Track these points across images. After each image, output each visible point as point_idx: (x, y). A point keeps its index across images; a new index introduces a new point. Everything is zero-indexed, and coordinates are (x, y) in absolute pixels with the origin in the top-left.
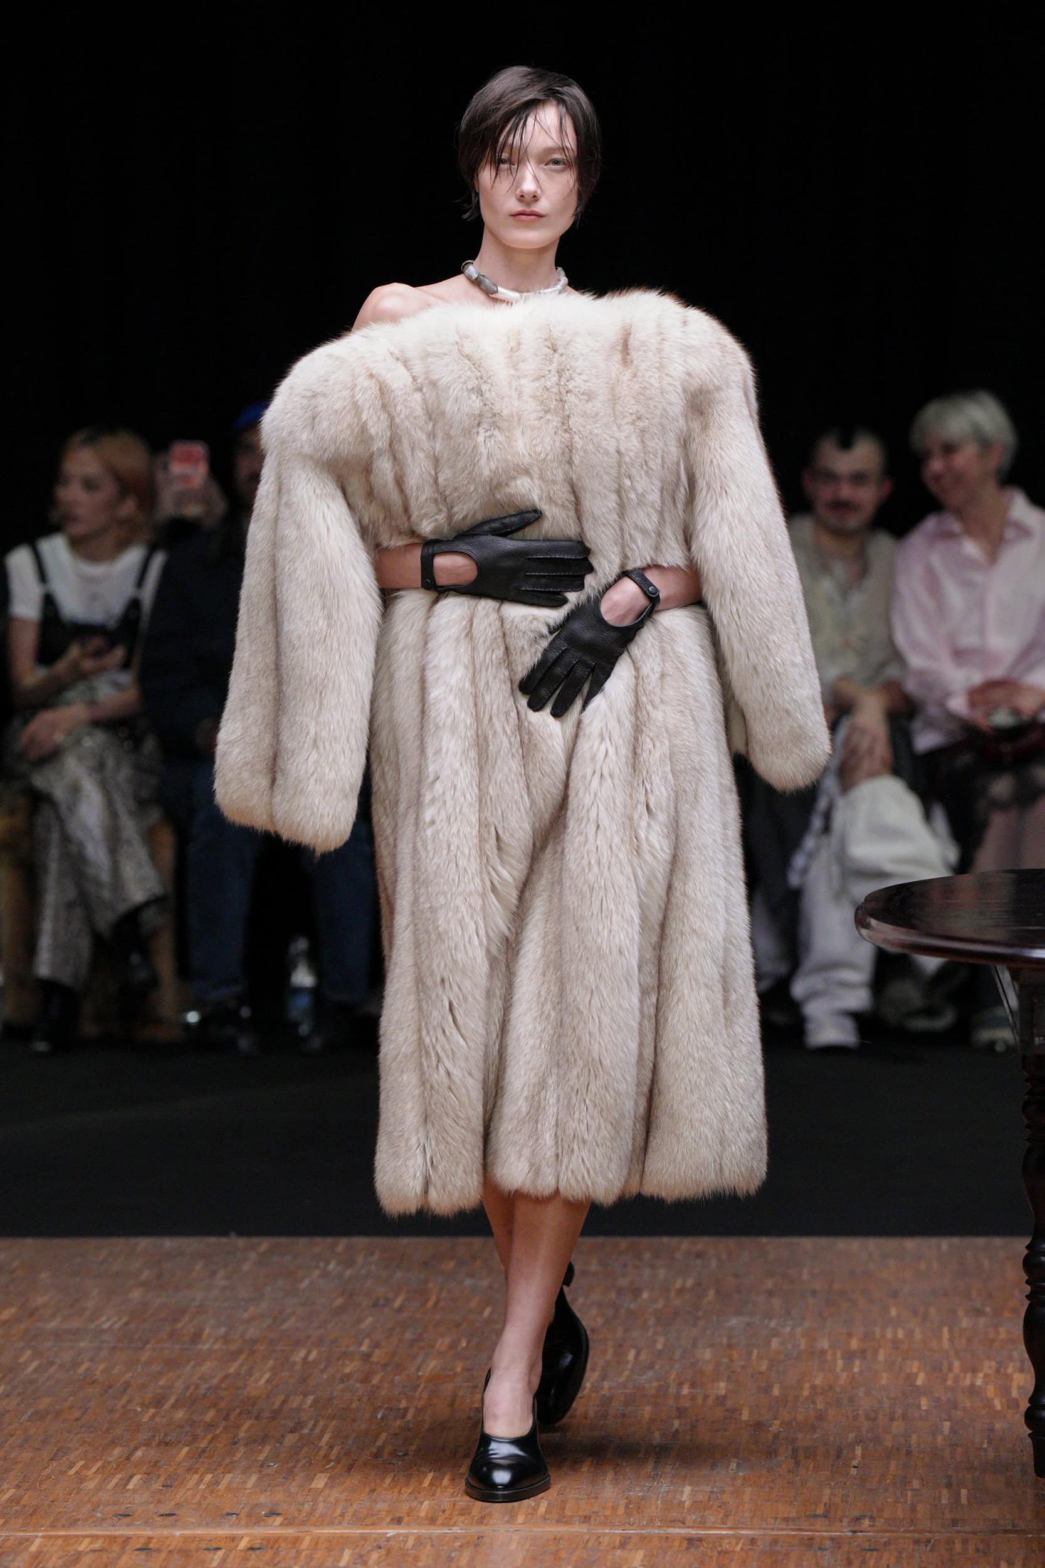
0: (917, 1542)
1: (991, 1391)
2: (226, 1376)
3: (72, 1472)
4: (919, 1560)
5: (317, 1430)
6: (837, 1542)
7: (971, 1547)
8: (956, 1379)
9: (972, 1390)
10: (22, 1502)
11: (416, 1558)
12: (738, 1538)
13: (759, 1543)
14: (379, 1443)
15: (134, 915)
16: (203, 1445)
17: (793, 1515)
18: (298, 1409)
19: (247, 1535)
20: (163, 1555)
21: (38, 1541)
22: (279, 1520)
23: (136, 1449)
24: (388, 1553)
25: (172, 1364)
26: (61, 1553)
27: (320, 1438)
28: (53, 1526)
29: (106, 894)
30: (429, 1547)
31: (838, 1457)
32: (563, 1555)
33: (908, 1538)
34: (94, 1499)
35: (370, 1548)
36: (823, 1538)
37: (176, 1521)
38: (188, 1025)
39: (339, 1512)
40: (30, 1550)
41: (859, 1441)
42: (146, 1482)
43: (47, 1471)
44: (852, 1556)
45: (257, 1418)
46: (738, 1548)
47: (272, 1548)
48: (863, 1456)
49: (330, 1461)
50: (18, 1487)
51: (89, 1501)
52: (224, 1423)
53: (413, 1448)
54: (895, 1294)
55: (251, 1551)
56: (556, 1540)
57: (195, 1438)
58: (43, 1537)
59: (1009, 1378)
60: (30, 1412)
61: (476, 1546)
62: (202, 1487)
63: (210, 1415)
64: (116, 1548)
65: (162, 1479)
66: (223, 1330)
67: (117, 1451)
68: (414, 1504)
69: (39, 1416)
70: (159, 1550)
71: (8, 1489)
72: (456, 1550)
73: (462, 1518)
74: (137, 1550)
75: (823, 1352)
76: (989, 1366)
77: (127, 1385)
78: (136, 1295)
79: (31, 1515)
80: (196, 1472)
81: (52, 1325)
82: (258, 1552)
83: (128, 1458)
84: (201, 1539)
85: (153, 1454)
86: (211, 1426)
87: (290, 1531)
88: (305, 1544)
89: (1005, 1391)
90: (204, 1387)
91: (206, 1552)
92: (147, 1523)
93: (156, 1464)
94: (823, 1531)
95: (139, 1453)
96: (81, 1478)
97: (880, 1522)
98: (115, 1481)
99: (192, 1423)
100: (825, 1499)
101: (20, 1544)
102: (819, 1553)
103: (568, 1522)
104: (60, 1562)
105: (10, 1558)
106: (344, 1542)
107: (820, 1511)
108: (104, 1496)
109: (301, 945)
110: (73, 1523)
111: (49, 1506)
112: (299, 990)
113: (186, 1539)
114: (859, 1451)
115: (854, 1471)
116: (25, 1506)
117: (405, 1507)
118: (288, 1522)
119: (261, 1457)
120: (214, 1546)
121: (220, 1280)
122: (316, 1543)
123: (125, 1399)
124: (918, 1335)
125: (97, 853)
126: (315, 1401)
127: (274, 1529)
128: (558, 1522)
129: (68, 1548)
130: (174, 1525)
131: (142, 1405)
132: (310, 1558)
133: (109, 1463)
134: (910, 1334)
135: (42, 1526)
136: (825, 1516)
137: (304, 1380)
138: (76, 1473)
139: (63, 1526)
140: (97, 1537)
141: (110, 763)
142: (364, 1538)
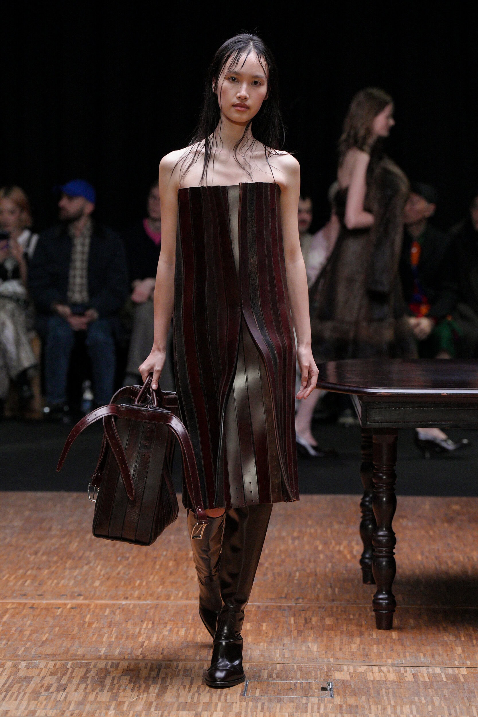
0: (319, 607)
1: (346, 552)
2: (61, 544)
3: (4, 578)
4: (320, 614)
5: (96, 565)
6: (290, 608)
7: (339, 610)
8: (333, 547)
9: (339, 552)
11: (134, 612)
12: (253, 606)
13: (261, 608)
14: (119, 569)
15: (24, 373)
16: (53, 569)
17: (274, 597)
18: (88, 557)
19: (70, 603)
20: (39, 610)
22: (82, 597)
23: (28, 570)
24: (123, 610)
25: (41, 539)
27: (97, 567)
29: (14, 364)
30: (138, 608)
31: (290, 576)
32: (188, 611)
33: (316, 606)
34: (13, 589)
35: (116, 608)
36: (285, 606)
37: (44, 597)
38: (44, 414)
39: (104, 595)
41: (297, 570)
42: (32, 583)
44: (295, 613)
45: (74, 559)
46: (253, 609)
47: (79, 608)
48: (300, 576)
49: (100, 576)
51: (11, 590)
52: (60, 562)
53: (131, 571)
54: (310, 516)
55: (72, 609)
56: (186, 606)
57: (50, 567)
59: (352, 547)
61: (156, 608)
62: (53, 585)
63: (55, 558)
64: (21, 607)
65: (38, 582)
66: (59, 527)
67: (21, 571)
68: (132, 592)
70: (37, 608)
72: (148, 609)
73: (150, 598)
74: (29, 608)
75: (283, 538)
76: (345, 543)
77: (24, 547)
78: (27, 513)
80: (51, 579)
82: (74, 609)
83: (25, 574)
84: (53, 604)
85: (34, 572)
86: (56, 562)
87: (86, 602)
88: (92, 606)
89: (351, 552)
90: (53, 548)
91: (55, 609)
92: (33, 598)
93: (36, 576)
94: (285, 604)
95: (29, 572)
96: (7, 581)
97: (306, 600)
98: (20, 582)
99: (49, 561)
100: (285, 591)
102: (283, 611)
103: (190, 599)
106: (106, 606)
107: (284, 596)
108: (16, 588)
109: (87, 383)
110: (5, 598)
112: (86, 401)
113: (48, 604)
114: (297, 574)
115: (296, 581)
117: (129, 593)
118: (85, 598)
119: (75, 574)
120: (58, 606)
121: (58, 508)
122: (96, 606)
123: (23, 552)
124: (319, 531)
125: (11, 348)
126: (95, 554)
127: (80, 601)
128: (187, 599)
129: (3, 607)
130: (43, 599)
131: (30, 554)
132: (94, 612)
133: (18, 575)
134: (316, 531)
136: (286, 597)
137: (90, 546)
138: (7, 579)
140: (13, 603)
141: (16, 315)
142: (114, 604)
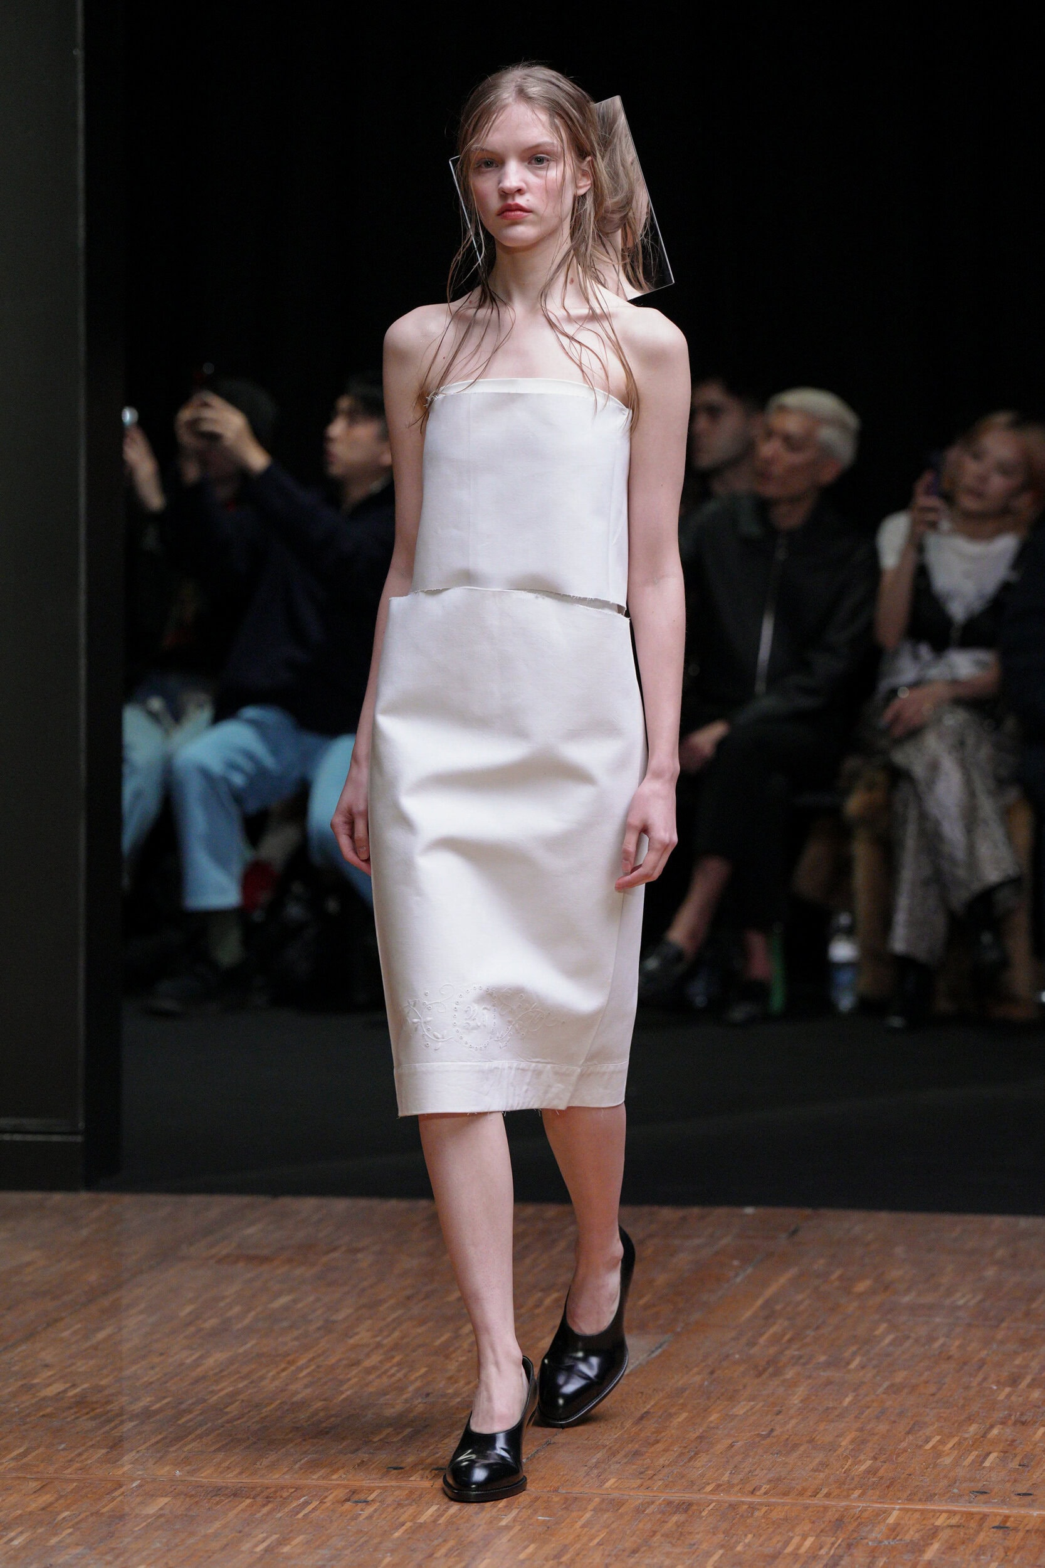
3: (929, 1446)
10: (881, 1473)
15: (988, 895)
20: (1021, 1534)
21: (895, 1513)
23: (992, 1427)
25: (1027, 1343)
26: (918, 1526)
28: (910, 1499)
29: (961, 873)
34: (951, 1474)
37: (1033, 1501)
40: (887, 1521)
42: (1003, 1460)
43: (904, 1445)
50: (875, 1458)
51: (945, 1477)
58: (900, 1509)
60: (886, 1385)
64: (973, 1524)
65: (1018, 1459)
67: (973, 1428)
69: (894, 1389)
70: (1016, 1529)
71: (865, 1460)
74: (993, 1528)
77: (982, 1363)
78: (990, 1273)
79: (888, 1487)
81: (906, 1299)
83: (984, 1436)
85: (1009, 1432)
92: (1004, 1502)
93: (1012, 1443)
95: (995, 1431)
96: (937, 1453)
98: (971, 1458)
101: (878, 1515)
104: (917, 1536)
105: (867, 1529)
108: (961, 1472)
110: (930, 1497)
111: (906, 1480)
113: (1043, 1519)
116: (882, 1478)
123: (980, 1377)
125: (953, 830)
129: (924, 1522)
130: (1030, 1505)
131: (998, 1383)
133: (965, 1439)
135: (899, 1499)
138: (933, 1447)
139: (920, 1500)
140: (952, 1513)
141: (971, 741)
